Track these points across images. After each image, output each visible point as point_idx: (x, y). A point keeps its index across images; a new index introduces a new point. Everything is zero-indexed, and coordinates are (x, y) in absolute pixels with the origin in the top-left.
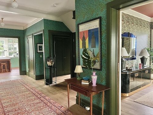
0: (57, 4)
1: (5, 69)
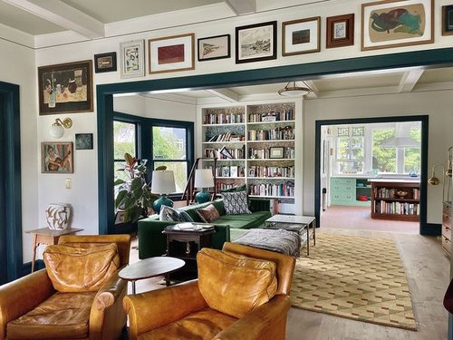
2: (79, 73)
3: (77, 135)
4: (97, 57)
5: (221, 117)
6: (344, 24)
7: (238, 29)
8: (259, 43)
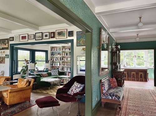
1: (142, 78)
2: (6, 41)
3: (6, 55)
4: (10, 38)
5: (55, 49)
6: (53, 34)
7: (36, 33)
8: (39, 36)
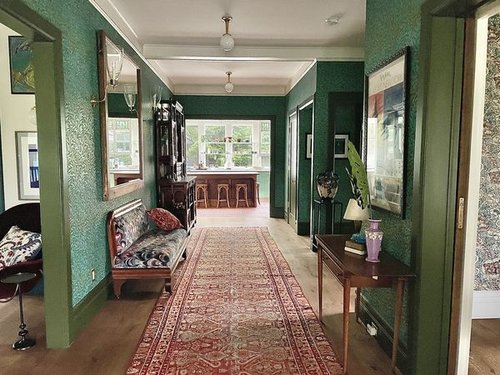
0: (339, 16)
1: (244, 198)
